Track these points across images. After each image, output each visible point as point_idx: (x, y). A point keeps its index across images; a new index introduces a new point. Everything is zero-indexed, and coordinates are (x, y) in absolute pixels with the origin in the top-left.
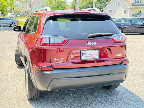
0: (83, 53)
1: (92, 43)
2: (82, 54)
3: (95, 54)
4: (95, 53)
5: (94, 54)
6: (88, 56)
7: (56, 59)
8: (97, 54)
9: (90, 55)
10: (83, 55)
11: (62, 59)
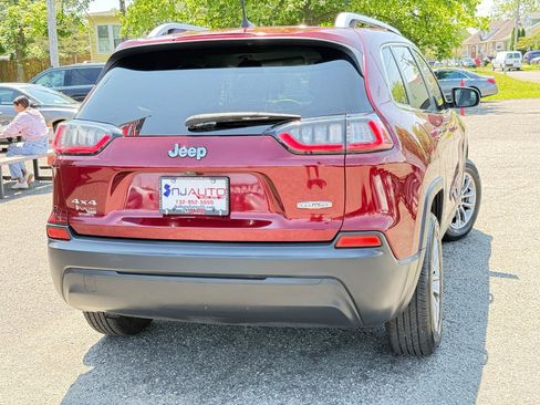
0: (167, 187)
1: (191, 152)
2: (164, 191)
3: (215, 194)
4: (214, 191)
5: (209, 194)
6: (187, 198)
7: (77, 202)
8: (221, 192)
9: (194, 198)
10: (166, 194)
11: (94, 203)
